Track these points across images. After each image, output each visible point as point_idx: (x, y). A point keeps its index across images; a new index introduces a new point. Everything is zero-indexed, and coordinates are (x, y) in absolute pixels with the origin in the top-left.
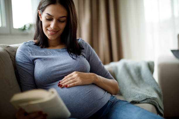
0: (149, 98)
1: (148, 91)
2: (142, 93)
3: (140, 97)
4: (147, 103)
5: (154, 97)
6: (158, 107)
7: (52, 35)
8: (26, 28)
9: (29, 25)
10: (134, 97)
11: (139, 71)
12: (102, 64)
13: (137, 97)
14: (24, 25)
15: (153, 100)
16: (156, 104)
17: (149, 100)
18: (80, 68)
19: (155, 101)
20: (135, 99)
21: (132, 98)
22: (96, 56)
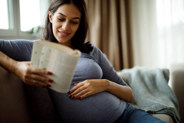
0: (165, 108)
1: (164, 100)
2: (158, 103)
3: (156, 107)
4: (164, 114)
5: (171, 108)
6: (175, 118)
7: (63, 37)
8: (34, 32)
9: (38, 28)
10: (149, 106)
11: (153, 78)
12: (113, 69)
13: (153, 107)
14: (32, 27)
15: (170, 111)
16: (173, 114)
17: (166, 110)
18: (92, 72)
19: (172, 112)
20: (151, 109)
21: (148, 108)
22: (107, 61)
